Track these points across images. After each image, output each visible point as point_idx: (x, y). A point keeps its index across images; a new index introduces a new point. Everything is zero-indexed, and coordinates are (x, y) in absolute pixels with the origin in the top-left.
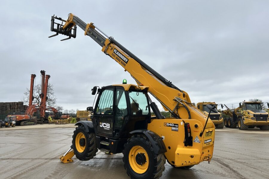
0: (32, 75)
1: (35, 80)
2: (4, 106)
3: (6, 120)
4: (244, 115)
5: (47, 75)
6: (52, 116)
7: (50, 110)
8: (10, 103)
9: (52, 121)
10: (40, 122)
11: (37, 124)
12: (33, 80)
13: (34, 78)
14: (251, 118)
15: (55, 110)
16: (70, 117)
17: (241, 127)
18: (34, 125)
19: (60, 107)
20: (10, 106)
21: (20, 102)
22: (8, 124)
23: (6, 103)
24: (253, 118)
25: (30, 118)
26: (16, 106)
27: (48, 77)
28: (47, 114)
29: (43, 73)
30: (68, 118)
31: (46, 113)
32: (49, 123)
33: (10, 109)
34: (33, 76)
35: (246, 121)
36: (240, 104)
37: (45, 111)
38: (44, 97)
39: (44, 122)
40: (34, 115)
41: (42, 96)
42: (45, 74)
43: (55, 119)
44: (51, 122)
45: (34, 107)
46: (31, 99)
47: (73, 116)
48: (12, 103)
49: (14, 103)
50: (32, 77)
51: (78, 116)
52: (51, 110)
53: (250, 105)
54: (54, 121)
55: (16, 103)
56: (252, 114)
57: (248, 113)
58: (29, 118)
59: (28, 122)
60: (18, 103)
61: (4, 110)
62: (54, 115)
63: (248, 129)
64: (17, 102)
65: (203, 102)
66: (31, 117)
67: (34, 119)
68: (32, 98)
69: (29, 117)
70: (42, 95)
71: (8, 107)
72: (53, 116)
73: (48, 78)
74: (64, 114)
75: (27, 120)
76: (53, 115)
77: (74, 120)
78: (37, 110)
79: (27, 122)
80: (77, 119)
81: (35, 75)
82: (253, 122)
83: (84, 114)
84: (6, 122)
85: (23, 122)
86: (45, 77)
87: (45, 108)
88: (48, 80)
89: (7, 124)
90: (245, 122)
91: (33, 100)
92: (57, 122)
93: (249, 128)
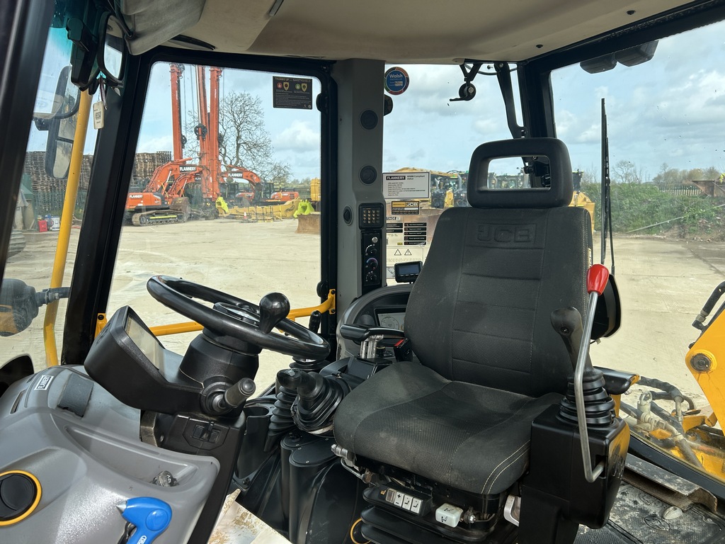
10: (203, 213)
12: (178, 82)
13: (180, 74)
15: (251, 176)
16: (294, 200)
25: (163, 203)
30: (288, 203)
34: (177, 69)
38: (211, 137)
41: (201, 131)
45: (175, 167)
51: (313, 196)
52: (240, 175)
54: (237, 212)
58: (158, 203)
67: (178, 206)
68: (180, 141)
69: (159, 198)
73: (219, 72)
74: (283, 189)
77: (304, 208)
85: (138, 215)
88: (218, 80)
91: (183, 147)
92: (245, 215)
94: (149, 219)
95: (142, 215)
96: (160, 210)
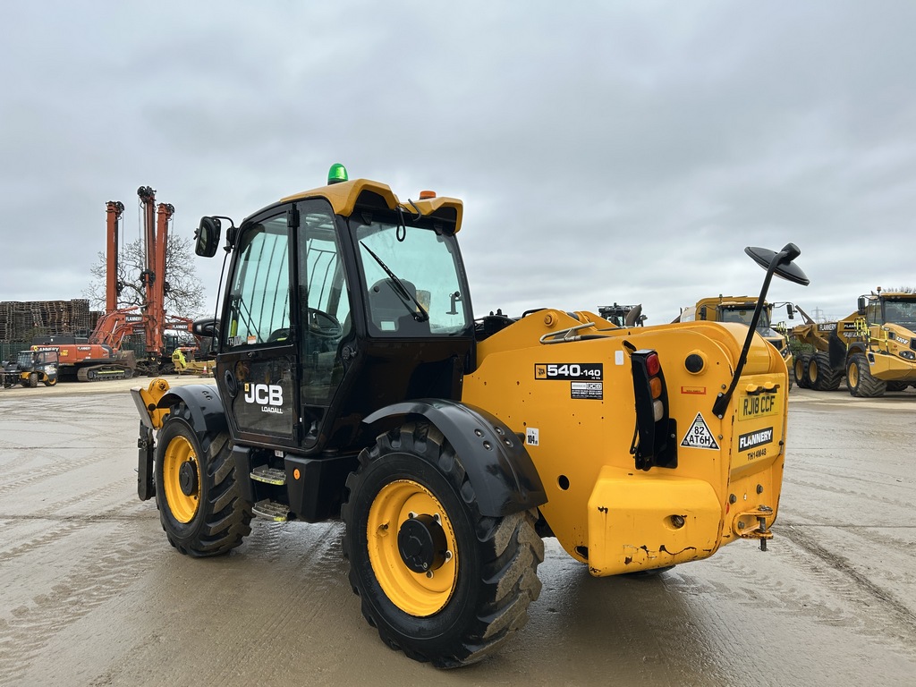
0: (111, 204)
1: (120, 222)
2: (20, 315)
3: (22, 361)
4: (875, 342)
5: (162, 205)
6: (189, 349)
7: (180, 327)
8: (42, 304)
9: (184, 364)
10: (147, 368)
11: (135, 376)
12: (116, 224)
13: (118, 214)
14: (901, 354)
17: (860, 386)
18: (124, 378)
20: (44, 315)
21: (76, 302)
22: (30, 375)
23: (29, 303)
24: (906, 352)
25: (111, 356)
26: (64, 313)
27: (168, 210)
28: (172, 344)
29: (146, 195)
31: (168, 337)
32: (177, 373)
33: (45, 324)
34: (115, 209)
35: (881, 365)
36: (861, 301)
37: (161, 332)
38: (158, 284)
39: (160, 367)
40: (125, 346)
41: (148, 278)
42: (154, 200)
43: (197, 360)
44: (182, 370)
45: (121, 317)
46: (113, 289)
48: (51, 303)
49: (57, 303)
50: (109, 211)
52: (185, 327)
53: (899, 306)
54: (194, 365)
55: (63, 302)
56: (905, 338)
57: (891, 335)
58: (106, 356)
59: (104, 369)
60: (69, 306)
61: (22, 329)
62: (197, 345)
63: (885, 394)
64: (68, 299)
65: (721, 297)
66: (111, 352)
67: (124, 360)
68: (115, 287)
69: (107, 350)
70: (147, 275)
71: (37, 317)
72: (194, 348)
73: (168, 216)
75: (101, 363)
76: (193, 346)
78: (136, 328)
79: (99, 369)
81: (119, 203)
82: (909, 368)
84: (24, 370)
85: (86, 369)
86: (153, 211)
87: (163, 320)
88: (167, 224)
89: (25, 375)
90: (876, 368)
91: (119, 295)
92: (205, 369)
93: (888, 390)
94: (97, 374)
95: (90, 370)
96: (106, 364)
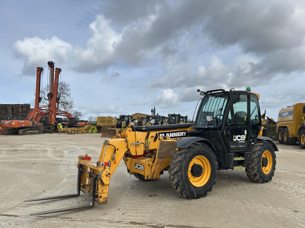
0: (38, 68)
2: (3, 109)
5: (57, 69)
8: (12, 105)
9: (62, 129)
10: (48, 130)
12: (40, 75)
13: (41, 72)
15: (69, 115)
16: (89, 125)
18: (38, 134)
19: (79, 112)
20: (13, 109)
21: (25, 105)
23: (7, 105)
25: (33, 125)
26: (20, 109)
28: (59, 120)
30: (86, 126)
31: (58, 118)
32: (59, 132)
34: (40, 70)
37: (55, 116)
38: (54, 98)
40: (41, 121)
41: (50, 96)
42: (54, 66)
43: (68, 127)
44: (61, 131)
45: (38, 110)
46: (38, 100)
47: (92, 124)
48: (15, 105)
49: (18, 105)
50: (38, 71)
51: (98, 124)
54: (66, 129)
55: (20, 104)
58: (31, 125)
60: (22, 106)
67: (39, 127)
69: (32, 123)
71: (10, 110)
72: (68, 123)
73: (59, 73)
74: (82, 121)
75: (29, 128)
77: (93, 129)
78: (46, 115)
80: (97, 128)
83: (106, 121)
85: (22, 130)
86: (53, 71)
87: (56, 112)
88: (58, 75)
91: (40, 102)
92: (70, 131)
94: (27, 132)
96: (31, 128)
